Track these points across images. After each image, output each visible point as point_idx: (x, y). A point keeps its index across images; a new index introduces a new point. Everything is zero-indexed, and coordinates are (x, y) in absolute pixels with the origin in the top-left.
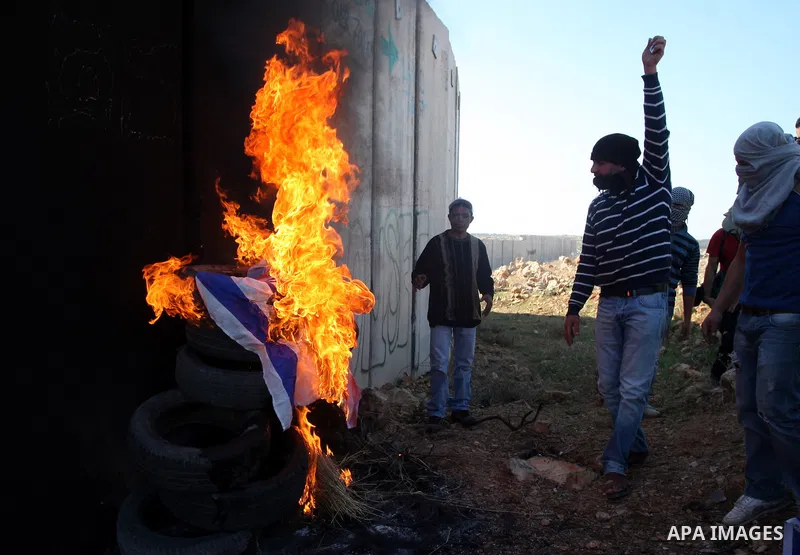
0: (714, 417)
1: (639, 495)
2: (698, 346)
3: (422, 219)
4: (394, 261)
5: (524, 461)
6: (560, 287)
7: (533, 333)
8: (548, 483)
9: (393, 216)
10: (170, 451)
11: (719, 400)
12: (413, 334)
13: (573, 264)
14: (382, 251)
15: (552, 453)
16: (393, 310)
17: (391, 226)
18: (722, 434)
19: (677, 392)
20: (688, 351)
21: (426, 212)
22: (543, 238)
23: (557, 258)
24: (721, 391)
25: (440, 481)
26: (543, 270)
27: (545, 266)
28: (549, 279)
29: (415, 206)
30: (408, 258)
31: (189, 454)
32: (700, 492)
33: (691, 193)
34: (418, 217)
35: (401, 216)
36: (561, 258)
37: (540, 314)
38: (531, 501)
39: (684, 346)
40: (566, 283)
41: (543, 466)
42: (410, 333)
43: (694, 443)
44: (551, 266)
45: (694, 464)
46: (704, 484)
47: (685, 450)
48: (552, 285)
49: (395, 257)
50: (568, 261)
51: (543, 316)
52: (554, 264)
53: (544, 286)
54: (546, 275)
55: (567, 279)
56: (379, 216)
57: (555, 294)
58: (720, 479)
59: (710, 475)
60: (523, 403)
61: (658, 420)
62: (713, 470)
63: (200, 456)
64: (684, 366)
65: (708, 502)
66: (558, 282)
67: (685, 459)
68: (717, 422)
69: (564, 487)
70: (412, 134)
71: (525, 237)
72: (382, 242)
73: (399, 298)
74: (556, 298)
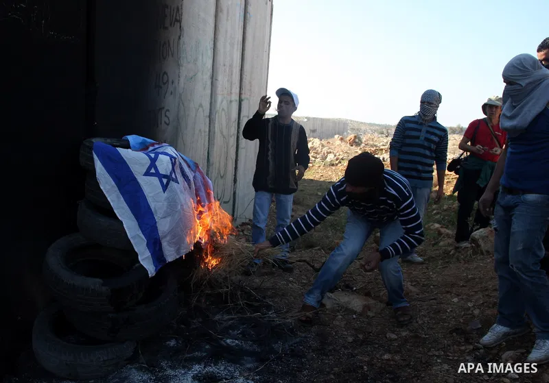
0: (466, 265)
1: (417, 322)
2: (445, 210)
3: (244, 104)
4: (224, 137)
5: (331, 294)
6: (337, 159)
7: (317, 195)
8: (348, 311)
9: (225, 102)
10: (79, 281)
11: (468, 253)
12: (234, 193)
13: (346, 142)
14: (216, 129)
15: (348, 288)
16: (222, 175)
17: (223, 109)
18: (474, 279)
19: (434, 245)
20: (438, 213)
21: (247, 99)
22: (322, 120)
23: (332, 136)
24: (469, 245)
25: (269, 307)
26: (323, 146)
27: (324, 142)
28: (328, 153)
29: (240, 94)
30: (233, 134)
31: (94, 283)
32: (462, 321)
33: (439, 94)
34: (243, 103)
35: (231, 101)
36: (336, 136)
37: (322, 180)
38: (338, 323)
39: (434, 210)
40: (341, 157)
41: (343, 298)
42: (232, 193)
43: (453, 285)
44: (328, 143)
45: (455, 300)
46: (464, 315)
47: (447, 289)
48: (330, 157)
49: (224, 133)
50: (342, 139)
51: (324, 181)
52: (330, 140)
53: (324, 158)
54: (325, 150)
55: (341, 153)
56: (215, 102)
57: (333, 165)
58: (477, 312)
59: (469, 309)
60: (319, 249)
61: (424, 266)
62: (470, 305)
63: (103, 285)
64: (437, 225)
65: (468, 328)
66: (335, 156)
67: (448, 296)
68: (469, 269)
69: (361, 315)
70: (241, 39)
71: (308, 118)
72: (216, 122)
73: (226, 165)
74: (334, 168)
